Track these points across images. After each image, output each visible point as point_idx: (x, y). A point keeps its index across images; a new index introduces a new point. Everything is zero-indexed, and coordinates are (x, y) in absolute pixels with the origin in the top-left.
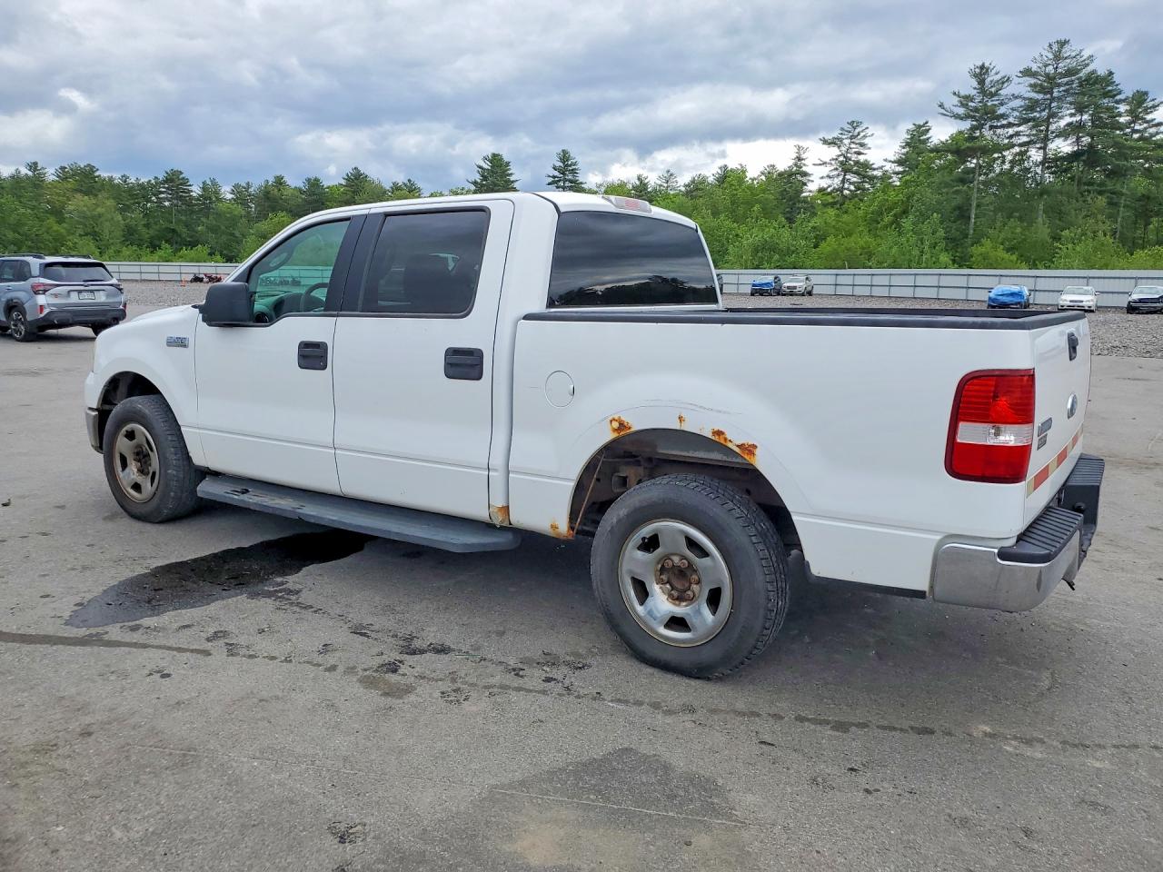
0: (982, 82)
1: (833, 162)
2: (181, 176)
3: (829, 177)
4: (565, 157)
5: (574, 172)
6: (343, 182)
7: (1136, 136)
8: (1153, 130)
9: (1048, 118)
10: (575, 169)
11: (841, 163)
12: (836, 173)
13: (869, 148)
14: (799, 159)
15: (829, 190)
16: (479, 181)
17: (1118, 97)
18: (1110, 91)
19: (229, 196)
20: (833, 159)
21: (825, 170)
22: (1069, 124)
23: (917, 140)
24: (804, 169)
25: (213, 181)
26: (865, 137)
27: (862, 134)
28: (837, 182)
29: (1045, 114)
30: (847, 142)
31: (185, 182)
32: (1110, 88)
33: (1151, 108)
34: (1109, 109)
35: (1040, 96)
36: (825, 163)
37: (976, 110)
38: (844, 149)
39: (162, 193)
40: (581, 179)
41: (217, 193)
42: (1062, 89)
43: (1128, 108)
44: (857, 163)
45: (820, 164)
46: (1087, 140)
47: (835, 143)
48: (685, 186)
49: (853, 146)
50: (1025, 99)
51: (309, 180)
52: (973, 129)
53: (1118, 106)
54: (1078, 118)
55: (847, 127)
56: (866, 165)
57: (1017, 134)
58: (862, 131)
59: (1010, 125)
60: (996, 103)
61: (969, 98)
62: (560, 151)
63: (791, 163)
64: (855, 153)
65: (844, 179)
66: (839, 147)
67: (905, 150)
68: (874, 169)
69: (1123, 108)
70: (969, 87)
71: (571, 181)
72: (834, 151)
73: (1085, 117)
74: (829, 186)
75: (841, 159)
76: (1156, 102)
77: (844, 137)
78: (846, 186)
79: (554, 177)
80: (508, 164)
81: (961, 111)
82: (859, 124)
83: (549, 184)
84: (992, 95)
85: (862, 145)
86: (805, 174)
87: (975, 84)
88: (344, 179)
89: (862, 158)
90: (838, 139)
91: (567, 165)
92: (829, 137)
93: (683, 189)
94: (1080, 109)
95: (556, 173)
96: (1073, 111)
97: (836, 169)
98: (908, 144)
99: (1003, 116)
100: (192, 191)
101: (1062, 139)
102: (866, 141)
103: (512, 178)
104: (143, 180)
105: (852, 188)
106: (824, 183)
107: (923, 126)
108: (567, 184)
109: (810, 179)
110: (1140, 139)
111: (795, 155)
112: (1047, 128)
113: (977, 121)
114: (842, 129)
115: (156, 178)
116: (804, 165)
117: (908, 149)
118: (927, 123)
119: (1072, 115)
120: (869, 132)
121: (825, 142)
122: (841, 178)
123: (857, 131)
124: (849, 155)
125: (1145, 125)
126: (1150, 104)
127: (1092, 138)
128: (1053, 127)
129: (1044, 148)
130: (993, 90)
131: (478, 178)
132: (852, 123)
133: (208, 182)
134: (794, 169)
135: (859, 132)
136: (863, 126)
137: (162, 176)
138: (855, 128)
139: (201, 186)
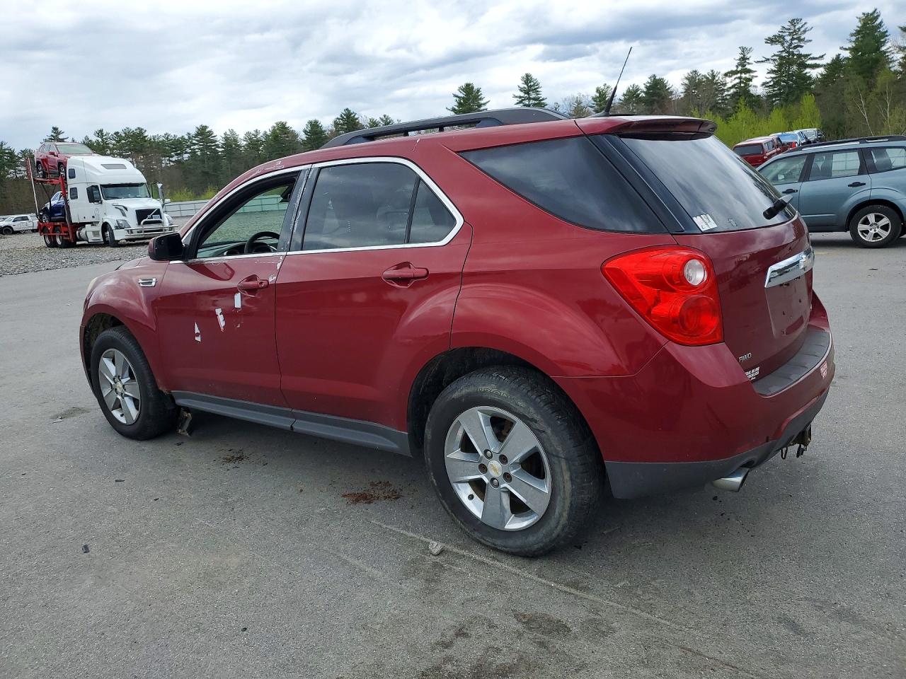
1: (775, 58)
2: (207, 130)
3: (770, 72)
4: (528, 79)
5: (536, 91)
10: (537, 88)
11: (781, 58)
13: (811, 41)
14: (743, 60)
15: (770, 84)
16: (456, 108)
19: (243, 143)
20: (775, 55)
21: (769, 66)
23: (868, 27)
24: (748, 67)
25: (232, 131)
26: (805, 31)
27: (802, 29)
30: (788, 38)
31: (211, 134)
36: (768, 60)
38: (786, 45)
39: (195, 144)
40: (542, 95)
41: (235, 140)
44: (800, 56)
45: (762, 61)
47: (778, 41)
49: (794, 41)
51: (310, 122)
55: (787, 25)
58: (802, 26)
62: (524, 75)
63: (736, 62)
64: (796, 47)
66: (782, 45)
67: (854, 38)
71: (534, 99)
72: (777, 48)
74: (772, 80)
75: (784, 54)
77: (785, 34)
79: (520, 97)
80: (478, 91)
82: (799, 20)
83: (517, 103)
85: (799, 39)
86: (749, 71)
89: (803, 51)
90: (780, 36)
91: (531, 86)
92: (771, 36)
95: (522, 94)
97: (779, 64)
98: (858, 32)
100: (216, 141)
102: (806, 35)
103: (482, 102)
104: (179, 136)
106: (767, 78)
107: (871, 14)
108: (532, 102)
109: (755, 75)
111: (739, 56)
114: (783, 26)
115: (189, 134)
116: (750, 64)
118: (876, 10)
120: (808, 26)
121: (772, 41)
123: (797, 27)
124: (790, 50)
131: (455, 105)
132: (793, 22)
133: (228, 133)
134: (740, 68)
135: (799, 29)
136: (803, 22)
137: (193, 132)
138: (795, 26)
139: (223, 136)
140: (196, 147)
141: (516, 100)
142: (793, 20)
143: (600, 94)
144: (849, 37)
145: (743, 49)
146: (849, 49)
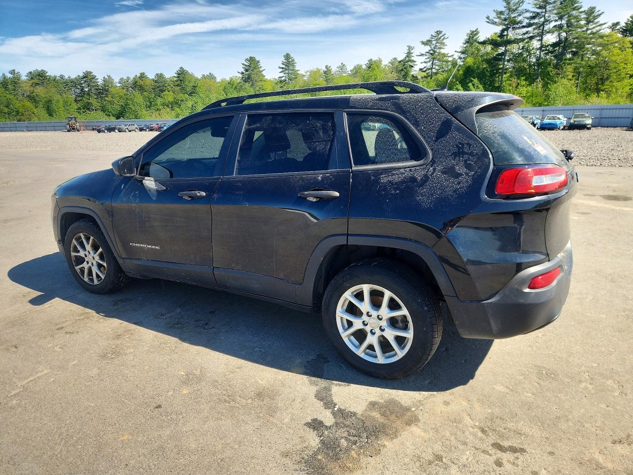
0: (508, 3)
1: (427, 54)
2: (92, 74)
3: (425, 62)
4: (287, 57)
5: (294, 66)
6: (176, 75)
7: (589, 32)
8: (598, 28)
9: (544, 23)
10: (294, 63)
11: (431, 54)
12: (428, 60)
13: (446, 45)
14: (409, 54)
15: (424, 70)
16: (244, 72)
17: (580, 10)
18: (576, 7)
19: (119, 85)
20: (427, 52)
21: (423, 59)
22: (555, 26)
23: (471, 39)
24: (412, 58)
25: (109, 77)
26: (444, 39)
27: (442, 38)
28: (429, 65)
29: (542, 19)
30: (434, 42)
31: (94, 77)
32: (576, 5)
33: (597, 16)
34: (576, 17)
35: (539, 11)
36: (422, 55)
37: (505, 20)
38: (433, 46)
39: (83, 83)
40: (297, 69)
41: (111, 83)
42: (551, 6)
43: (585, 16)
44: (440, 54)
45: (420, 55)
46: (564, 34)
47: (428, 44)
48: (351, 71)
49: (437, 45)
50: (531, 12)
51: (157, 75)
52: (503, 31)
53: (581, 14)
54: (559, 23)
55: (434, 34)
56: (444, 55)
57: (527, 32)
58: (443, 36)
59: (524, 27)
60: (516, 15)
61: (501, 13)
62: (285, 54)
63: (405, 55)
64: (439, 48)
65: (432, 63)
66: (430, 46)
67: (465, 46)
68: (449, 57)
69: (583, 16)
70: (502, 7)
71: (292, 70)
72: (427, 48)
73: (564, 22)
74: (425, 67)
75: (432, 52)
76: (600, 13)
77: (433, 40)
78: (434, 66)
79: (283, 68)
80: (258, 62)
81: (497, 20)
82: (441, 32)
83: (281, 72)
84: (514, 11)
85: (443, 44)
86: (412, 61)
87: (505, 4)
88: (175, 73)
89: (442, 51)
90: (429, 41)
91: (289, 62)
92: (425, 40)
93: (350, 73)
94: (561, 18)
95: (284, 66)
96: (557, 19)
97: (428, 58)
98: (467, 42)
99: (520, 22)
100: (98, 82)
101: (550, 34)
102: (444, 41)
103: (261, 70)
104: (73, 76)
105: (437, 67)
106: (422, 66)
107: (475, 31)
109: (416, 63)
110: (591, 34)
111: (407, 51)
112: (543, 28)
113: (505, 25)
114: (432, 35)
115: (79, 76)
116: (413, 57)
117: (467, 45)
118: (477, 29)
119: (556, 21)
120: (446, 36)
121: (423, 43)
122: (431, 62)
123: (440, 36)
124: (435, 50)
125: (594, 26)
126: (597, 14)
127: (567, 34)
128: (546, 28)
129: (541, 40)
130: (514, 8)
131: (243, 70)
132: (438, 33)
133: (106, 77)
134: (407, 59)
135: (441, 37)
136: (443, 33)
137: (81, 75)
138: (438, 34)
139: (103, 79)
140: (83, 85)
141: (281, 70)
142: (438, 31)
143: (328, 69)
144: (462, 45)
145: (409, 47)
146: (460, 52)
